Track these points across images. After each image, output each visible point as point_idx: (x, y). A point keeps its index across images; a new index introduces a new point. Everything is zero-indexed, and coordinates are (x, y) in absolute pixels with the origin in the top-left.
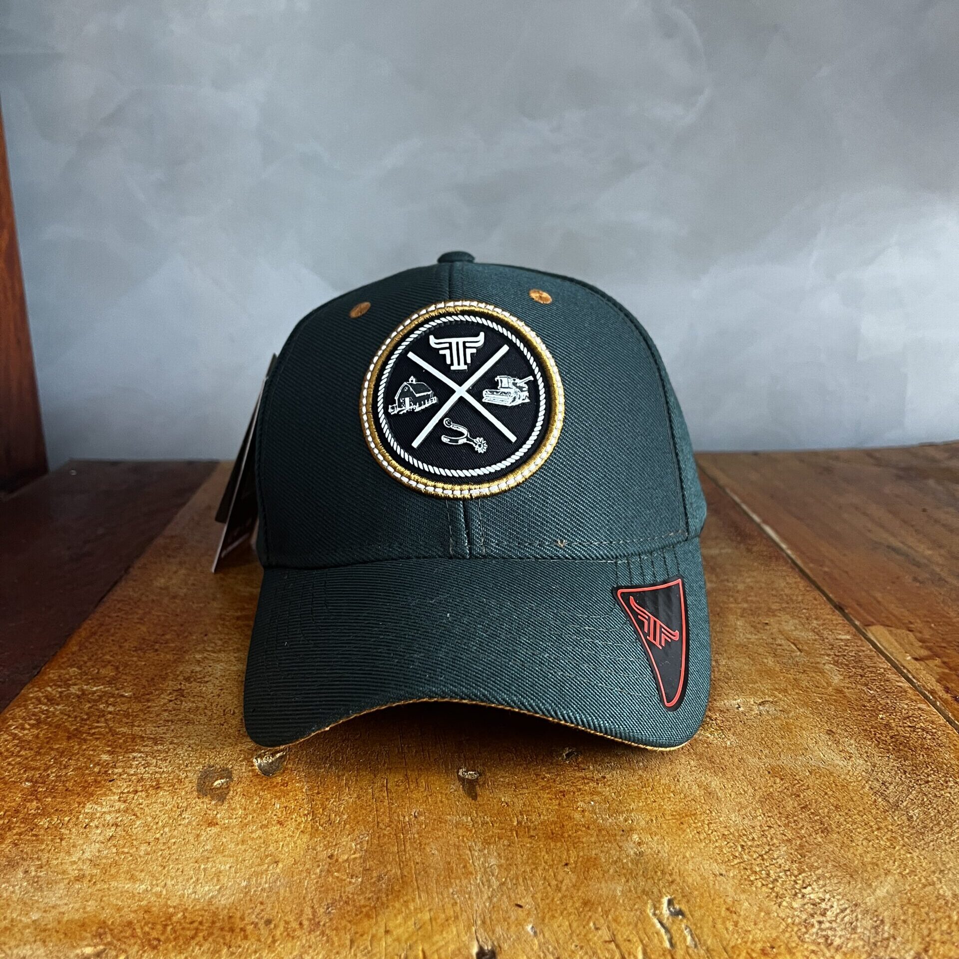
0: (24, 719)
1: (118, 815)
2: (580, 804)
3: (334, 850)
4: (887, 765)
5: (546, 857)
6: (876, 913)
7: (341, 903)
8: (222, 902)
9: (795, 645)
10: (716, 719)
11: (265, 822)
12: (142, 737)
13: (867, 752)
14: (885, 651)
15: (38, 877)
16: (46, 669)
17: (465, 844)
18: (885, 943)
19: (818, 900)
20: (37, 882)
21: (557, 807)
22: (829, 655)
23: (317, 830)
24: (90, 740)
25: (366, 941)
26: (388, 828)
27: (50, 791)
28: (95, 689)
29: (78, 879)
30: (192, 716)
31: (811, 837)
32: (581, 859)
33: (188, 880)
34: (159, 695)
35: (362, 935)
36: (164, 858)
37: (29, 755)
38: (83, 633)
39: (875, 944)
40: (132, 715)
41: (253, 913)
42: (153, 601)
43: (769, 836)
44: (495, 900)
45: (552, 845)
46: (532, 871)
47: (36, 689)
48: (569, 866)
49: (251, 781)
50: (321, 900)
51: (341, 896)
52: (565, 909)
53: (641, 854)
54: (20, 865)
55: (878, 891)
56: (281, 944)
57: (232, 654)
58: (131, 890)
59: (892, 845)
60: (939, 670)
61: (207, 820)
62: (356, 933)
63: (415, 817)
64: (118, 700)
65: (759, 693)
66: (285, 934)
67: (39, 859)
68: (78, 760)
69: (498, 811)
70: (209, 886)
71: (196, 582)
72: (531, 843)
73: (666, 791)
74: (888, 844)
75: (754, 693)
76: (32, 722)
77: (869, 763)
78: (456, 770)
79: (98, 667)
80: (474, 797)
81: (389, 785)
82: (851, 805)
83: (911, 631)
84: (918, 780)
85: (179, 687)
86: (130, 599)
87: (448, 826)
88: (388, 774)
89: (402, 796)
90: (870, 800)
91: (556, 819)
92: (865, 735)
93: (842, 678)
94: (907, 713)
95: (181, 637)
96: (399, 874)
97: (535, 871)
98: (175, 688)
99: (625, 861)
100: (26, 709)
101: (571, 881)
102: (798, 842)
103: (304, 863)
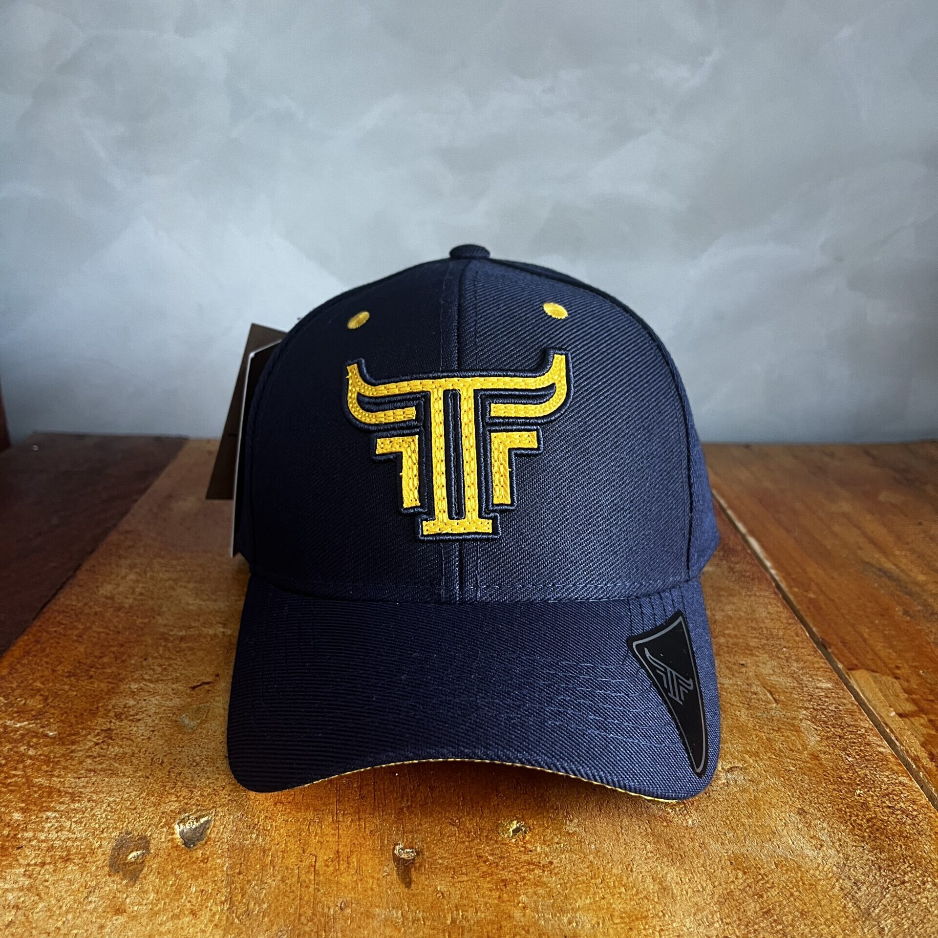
1: (21, 894)
2: (523, 898)
4: (862, 856)
9: (771, 694)
11: (177, 911)
12: (59, 791)
13: (840, 840)
14: (868, 704)
21: (496, 901)
22: (806, 709)
23: (232, 924)
24: (5, 793)
26: (310, 923)
28: (18, 725)
34: (86, 736)
38: (16, 651)
40: (53, 762)
42: (96, 613)
49: (169, 855)
57: (170, 684)
60: (925, 731)
61: (115, 906)
63: (341, 909)
64: (41, 741)
65: (728, 756)
69: (432, 903)
71: (143, 591)
73: (617, 884)
77: (841, 855)
78: (392, 847)
79: (25, 696)
80: (408, 884)
81: (317, 864)
82: (818, 911)
83: (897, 678)
84: (893, 880)
85: (109, 726)
86: (72, 609)
87: (375, 924)
88: (318, 850)
89: (330, 880)
90: (839, 905)
91: (494, 918)
92: (840, 817)
93: (819, 739)
94: (887, 789)
95: (119, 661)
98: (104, 727)
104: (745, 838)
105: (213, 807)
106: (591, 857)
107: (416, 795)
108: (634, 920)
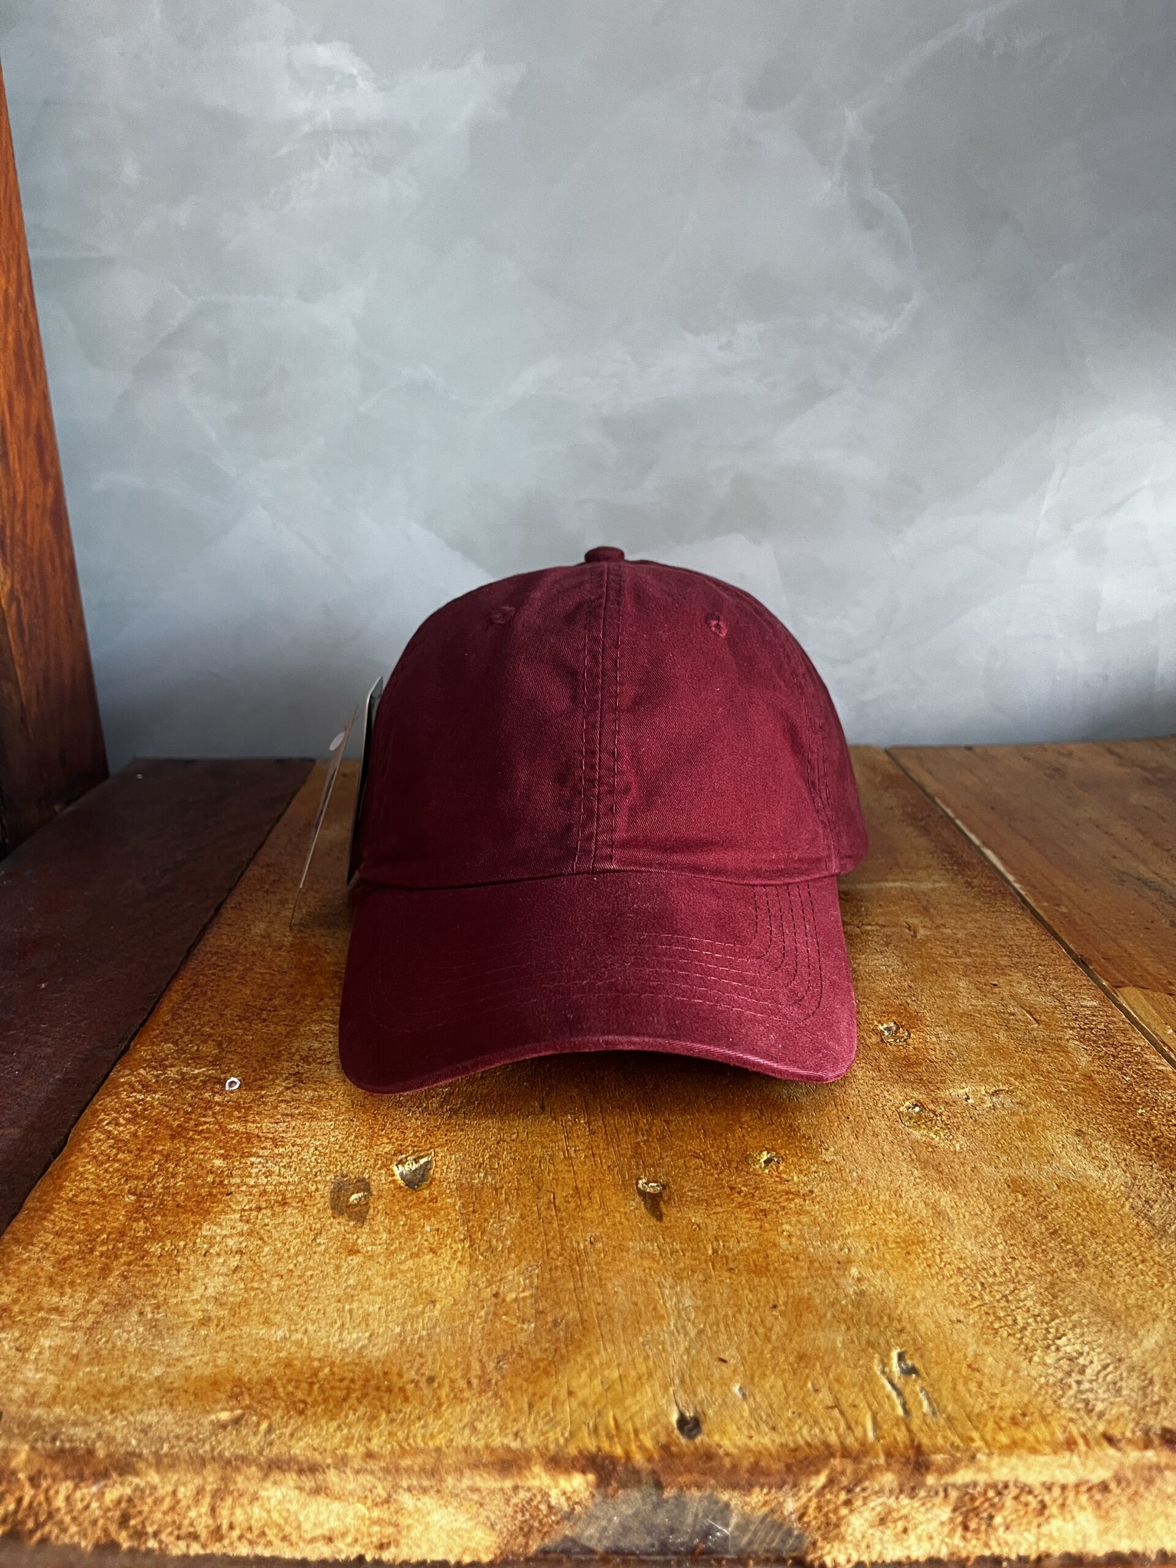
0: (117, 1111)
1: (241, 1240)
2: (786, 1227)
3: (499, 1287)
4: (1151, 1175)
5: (750, 1296)
6: (1144, 1370)
7: (514, 1356)
8: (376, 1354)
9: (1031, 1014)
10: (941, 1114)
11: (415, 1250)
12: (258, 1136)
14: (1142, 1022)
15: (157, 1320)
16: (136, 1045)
17: (653, 1279)
18: (1155, 1407)
19: (1075, 1354)
20: (155, 1327)
21: (758, 1231)
22: (1073, 1028)
23: (477, 1260)
24: (199, 1141)
25: (546, 1405)
26: (561, 1258)
27: (158, 1208)
28: (196, 1071)
29: (205, 1322)
30: (315, 1109)
31: (1064, 1272)
32: (791, 1300)
33: (332, 1325)
34: (273, 1080)
35: (541, 1398)
36: (301, 1296)
37: (129, 1159)
38: (174, 997)
39: (1143, 1409)
40: (244, 1108)
41: (411, 1367)
42: (254, 954)
43: (1013, 1270)
44: (694, 1352)
45: (756, 1281)
46: (734, 1316)
47: (127, 1072)
48: (778, 1309)
49: (394, 1196)
50: (489, 1352)
51: (512, 1347)
52: (777, 1365)
53: (862, 1293)
54: (132, 1304)
55: (1145, 1341)
56: (448, 1407)
58: (266, 1337)
59: (1159, 1281)
61: (347, 1247)
62: (534, 1394)
63: (591, 1243)
65: (991, 1079)
66: (452, 1395)
67: (154, 1296)
68: (186, 1166)
69: (688, 1235)
70: (357, 1333)
72: (730, 1278)
73: (886, 1210)
74: (1155, 1281)
75: (984, 1079)
76: (127, 1115)
77: (1128, 1175)
78: (634, 1182)
79: (197, 1042)
80: (660, 1217)
81: (557, 1201)
82: (1109, 1230)
83: (1171, 994)
85: (297, 1070)
86: (226, 950)
87: (631, 1256)
88: (554, 1186)
89: (574, 1216)
90: (1131, 1224)
91: (758, 1247)
92: (1122, 1137)
93: (1090, 1059)
94: (1172, 1107)
95: (292, 1002)
96: (578, 1315)
97: (738, 1315)
98: (292, 1071)
99: (844, 1302)
100: (118, 1098)
101: (781, 1328)
102: (1049, 1279)
103: (466, 1303)
104: (1020, 1161)
105: (431, 1148)
106: (854, 1185)
107: (651, 1129)
108: (909, 1245)
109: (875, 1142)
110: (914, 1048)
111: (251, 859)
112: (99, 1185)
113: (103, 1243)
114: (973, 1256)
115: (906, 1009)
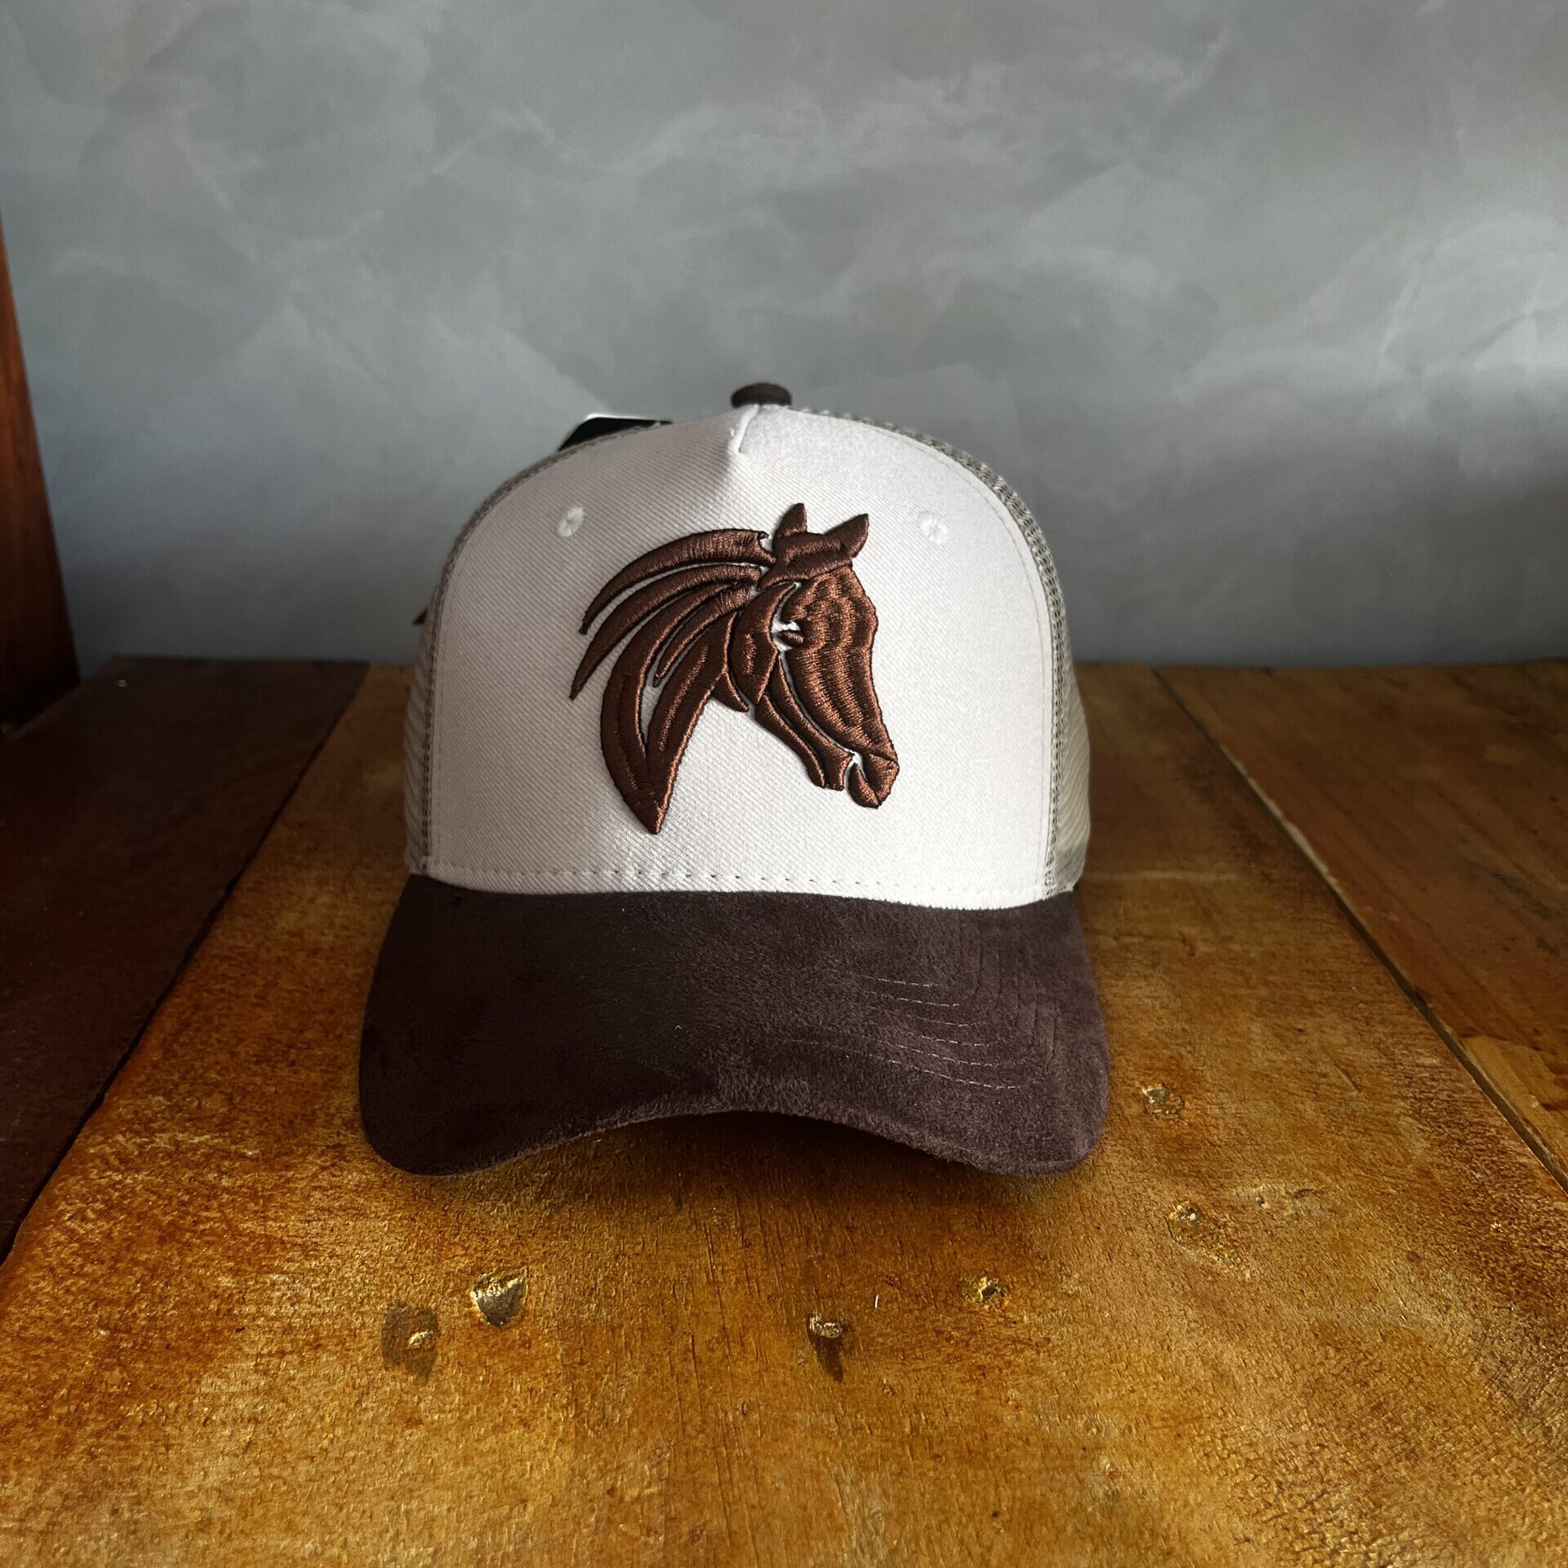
0: (84, 1199)
1: (257, 1400)
2: (1013, 1393)
3: (616, 1479)
4: (1508, 1321)
5: (962, 1498)
9: (1348, 1076)
10: (1225, 1225)
11: (499, 1421)
12: (283, 1242)
14: (1496, 1089)
15: (136, 1522)
16: (112, 1096)
17: (829, 1469)
20: (134, 1532)
21: (973, 1399)
22: (1405, 1098)
23: (585, 1438)
24: (198, 1247)
26: (701, 1436)
27: (140, 1349)
28: (196, 1140)
29: (202, 1528)
30: (362, 1201)
31: (1390, 1469)
32: (1017, 1505)
33: (381, 1535)
34: (304, 1155)
36: (339, 1489)
37: (100, 1273)
38: (167, 1022)
40: (263, 1197)
42: (279, 960)
43: (1322, 1463)
45: (970, 1475)
46: (939, 1529)
47: (100, 1138)
48: (1000, 1518)
49: (470, 1337)
53: (1115, 1496)
54: (104, 1494)
58: (289, 1552)
59: (1519, 1483)
61: (404, 1414)
63: (744, 1413)
64: (237, 1164)
65: (1294, 1174)
67: (133, 1485)
68: (180, 1285)
69: (878, 1404)
70: (418, 1548)
71: (347, 923)
72: (935, 1469)
73: (1149, 1369)
74: (1513, 1481)
75: (1284, 1172)
76: (99, 1206)
77: (1477, 1321)
78: (804, 1320)
79: (198, 1095)
80: (838, 1375)
81: (697, 1348)
82: (1451, 1404)
83: (1537, 1049)
84: (1558, 1357)
85: (337, 1141)
86: (240, 954)
87: (799, 1435)
88: (693, 1325)
89: (720, 1372)
90: (1481, 1395)
91: (974, 1423)
92: (1471, 1264)
93: (1428, 1145)
94: (1538, 1220)
95: (331, 1037)
96: (724, 1527)
97: (945, 1526)
98: (330, 1142)
99: (1090, 1509)
100: (86, 1178)
101: (1005, 1547)
102: (1369, 1479)
103: (570, 1503)
104: (1332, 1298)
105: (523, 1264)
106: (1106, 1330)
107: (827, 1239)
108: (1182, 1422)
109: (1136, 1265)
110: (1190, 1125)
111: (277, 814)
112: (57, 1312)
113: (64, 1401)
114: (1268, 1440)
115: (1178, 1065)
